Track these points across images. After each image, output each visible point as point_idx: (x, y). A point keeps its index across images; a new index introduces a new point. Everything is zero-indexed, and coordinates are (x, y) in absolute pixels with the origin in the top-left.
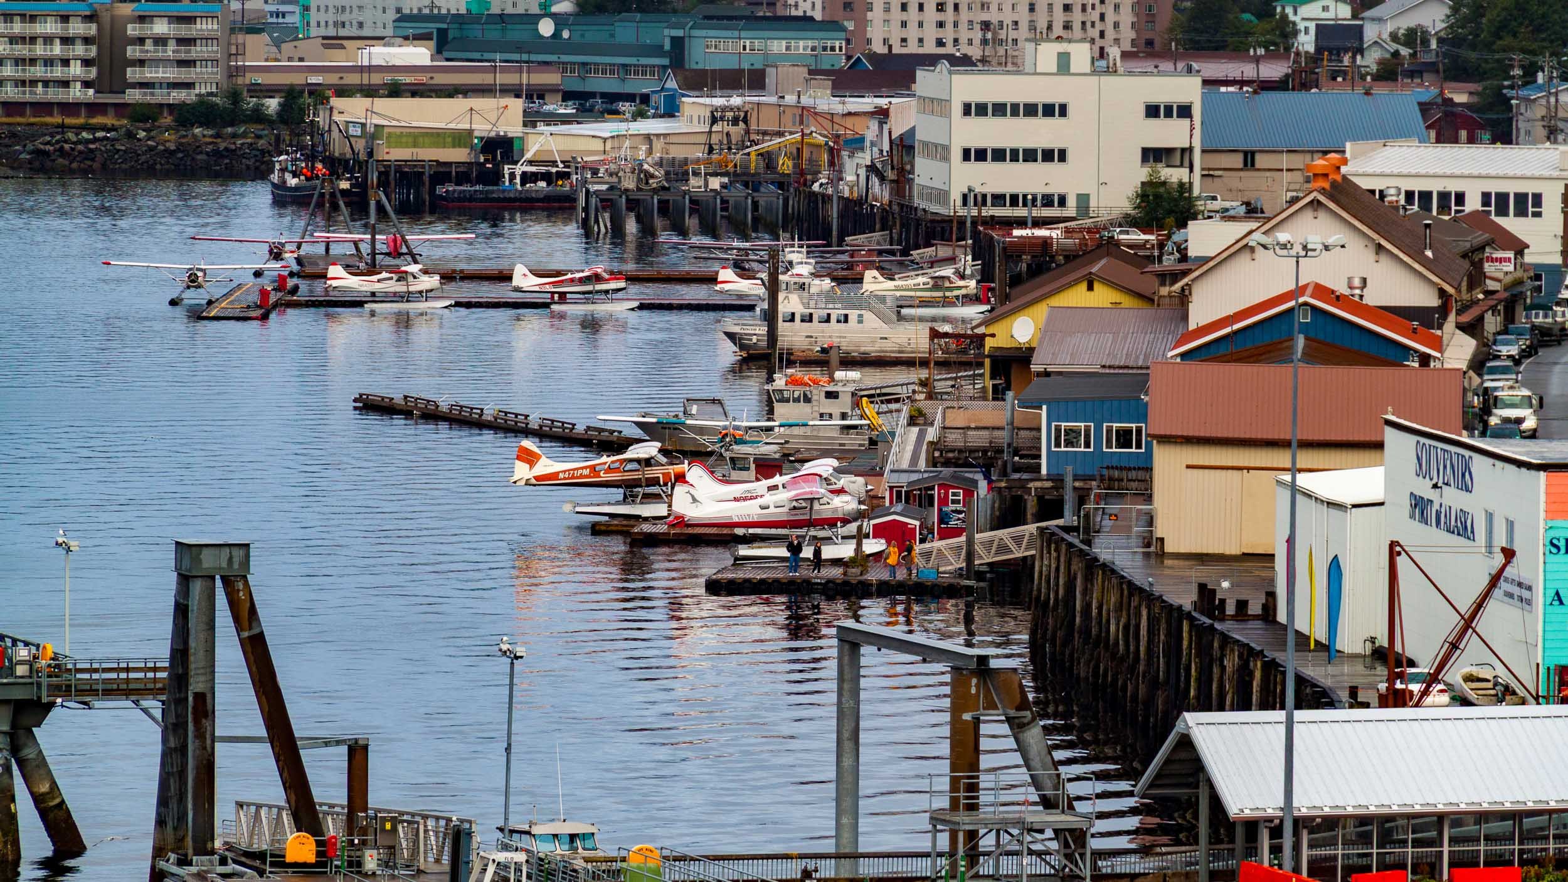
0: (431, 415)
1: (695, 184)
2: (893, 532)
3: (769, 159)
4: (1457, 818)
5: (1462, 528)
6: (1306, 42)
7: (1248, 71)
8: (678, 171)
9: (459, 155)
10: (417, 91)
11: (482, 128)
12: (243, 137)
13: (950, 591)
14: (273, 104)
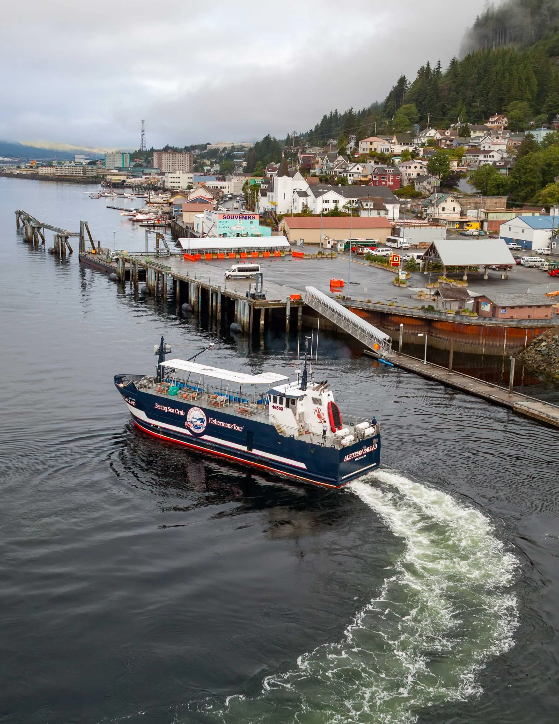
0: (114, 208)
1: (143, 185)
2: (158, 220)
3: (151, 182)
4: (206, 249)
5: (211, 220)
6: (206, 171)
7: (199, 174)
8: (142, 184)
9: (120, 182)
10: (117, 175)
11: (122, 179)
12: (98, 180)
13: (164, 226)
14: (102, 176)
